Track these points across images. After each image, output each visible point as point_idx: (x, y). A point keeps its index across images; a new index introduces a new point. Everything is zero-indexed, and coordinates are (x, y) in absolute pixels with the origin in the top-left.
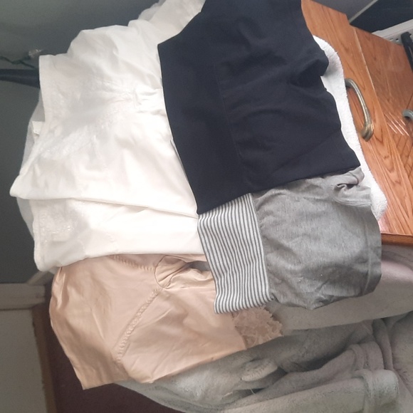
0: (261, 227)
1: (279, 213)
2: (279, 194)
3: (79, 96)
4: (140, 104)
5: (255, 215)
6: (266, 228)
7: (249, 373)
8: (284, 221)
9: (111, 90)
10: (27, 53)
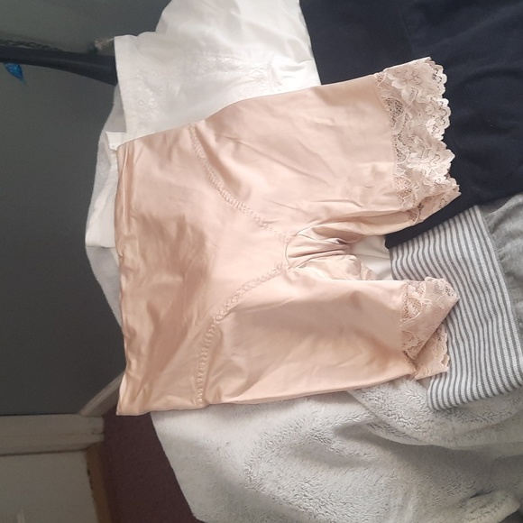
0: (501, 258)
3: (177, 89)
4: (280, 84)
5: (488, 240)
6: (511, 259)
7: (473, 515)
9: (233, 68)
10: (93, 44)
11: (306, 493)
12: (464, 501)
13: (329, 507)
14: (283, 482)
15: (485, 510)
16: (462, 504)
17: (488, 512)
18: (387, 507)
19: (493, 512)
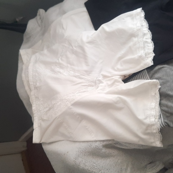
1: (165, 77)
2: (163, 67)
8: (168, 81)
11: (95, 167)
12: (146, 165)
13: (102, 171)
14: (87, 164)
15: (153, 168)
16: (146, 167)
17: (154, 169)
18: (121, 170)
19: (156, 169)
